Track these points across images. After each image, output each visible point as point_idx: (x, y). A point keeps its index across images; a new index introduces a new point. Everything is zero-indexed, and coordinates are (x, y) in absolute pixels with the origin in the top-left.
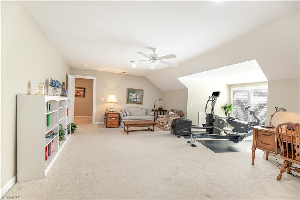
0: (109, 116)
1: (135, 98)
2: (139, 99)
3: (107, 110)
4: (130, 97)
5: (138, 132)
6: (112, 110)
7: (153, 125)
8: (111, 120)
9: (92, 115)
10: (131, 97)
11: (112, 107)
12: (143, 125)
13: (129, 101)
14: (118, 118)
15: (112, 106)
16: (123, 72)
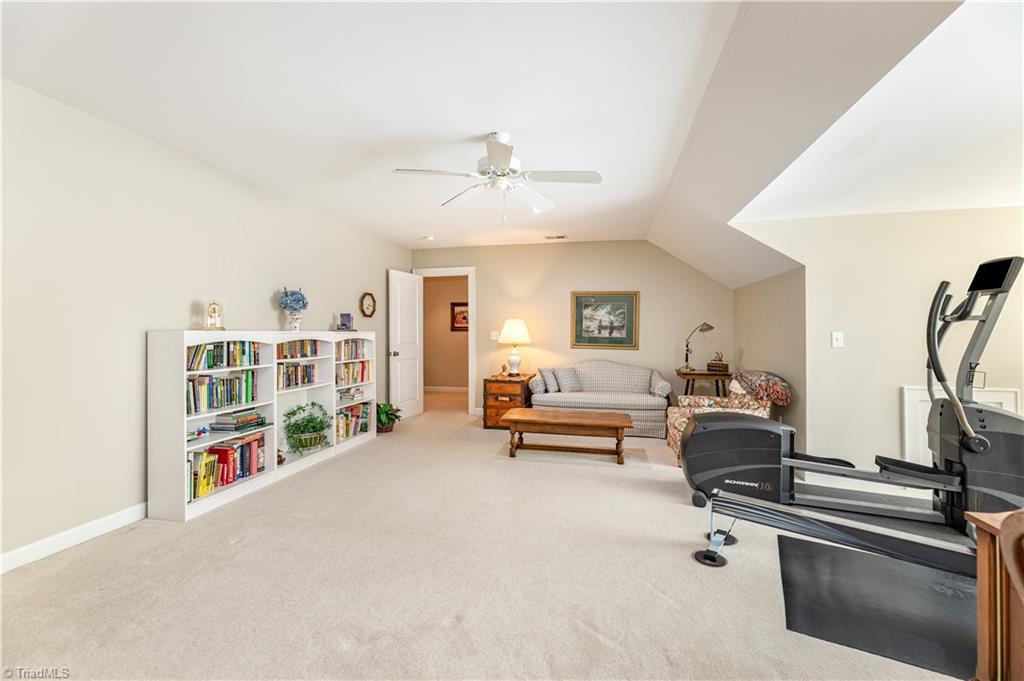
0: (491, 388)
1: (605, 328)
2: (623, 327)
3: (504, 370)
4: (585, 323)
5: (584, 455)
6: (515, 371)
7: (614, 431)
8: (497, 404)
9: (467, 386)
10: (589, 323)
11: (513, 358)
12: (572, 430)
13: (581, 338)
14: (519, 399)
15: (514, 356)
16: (548, 238)
